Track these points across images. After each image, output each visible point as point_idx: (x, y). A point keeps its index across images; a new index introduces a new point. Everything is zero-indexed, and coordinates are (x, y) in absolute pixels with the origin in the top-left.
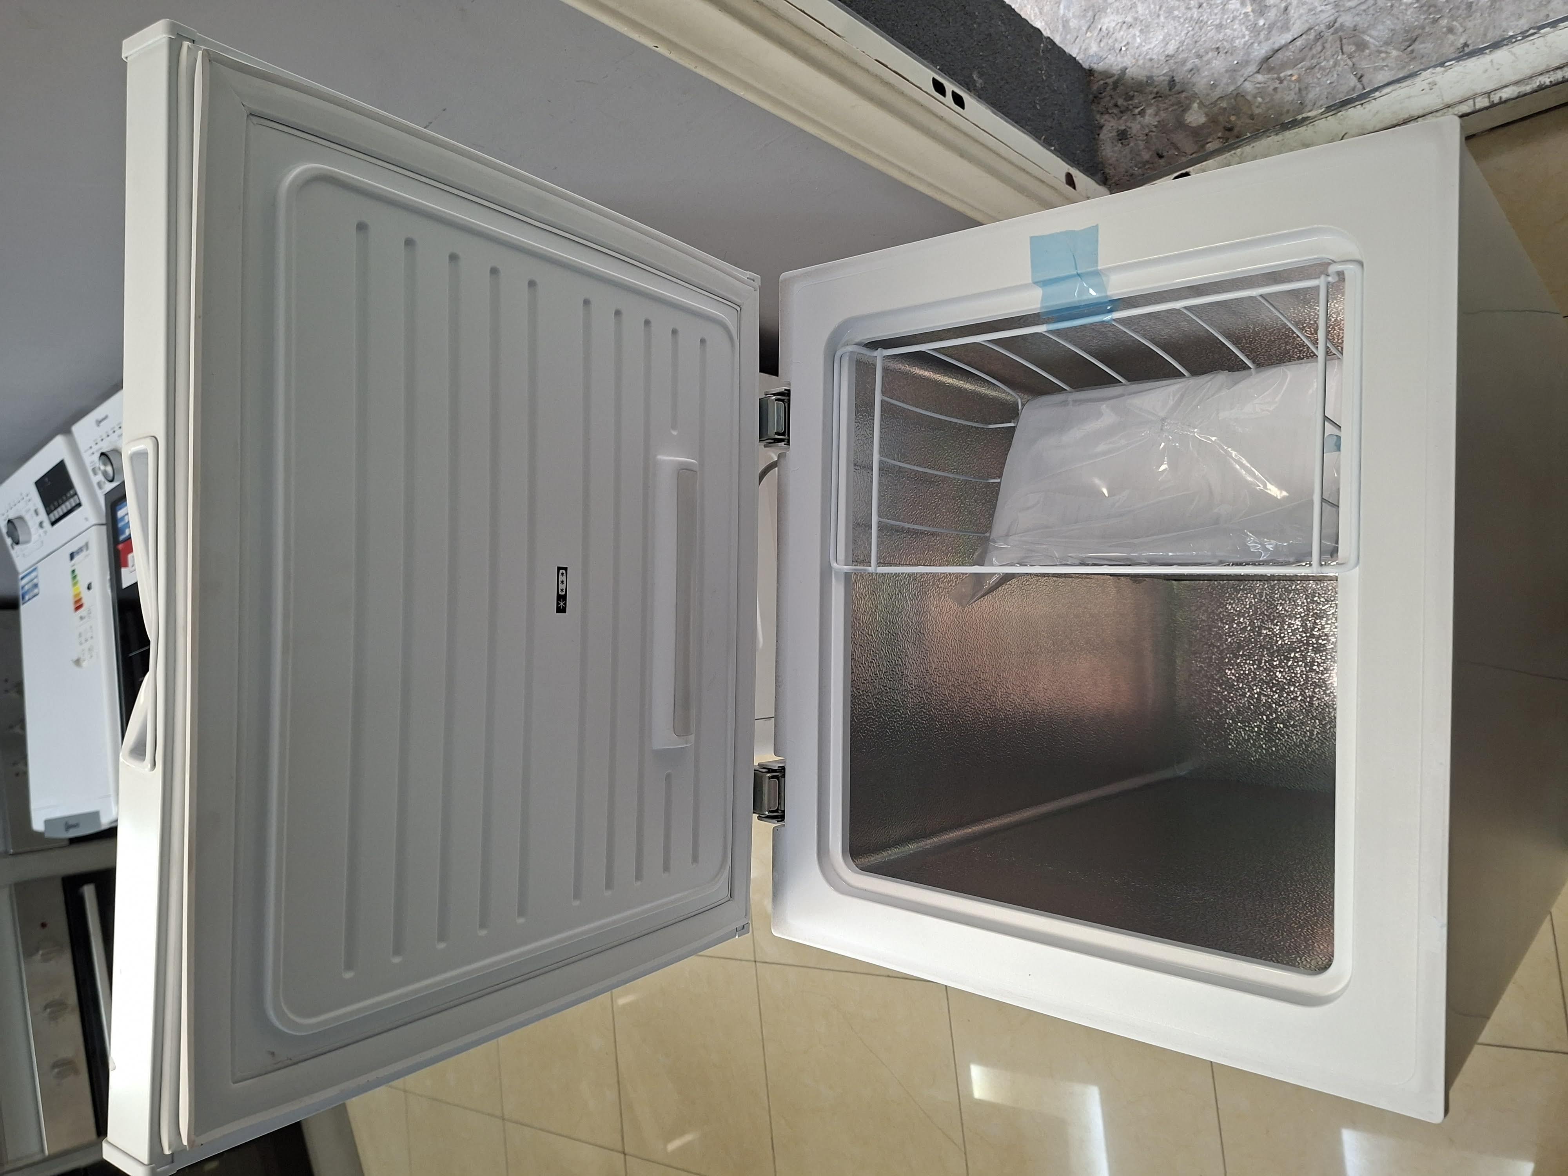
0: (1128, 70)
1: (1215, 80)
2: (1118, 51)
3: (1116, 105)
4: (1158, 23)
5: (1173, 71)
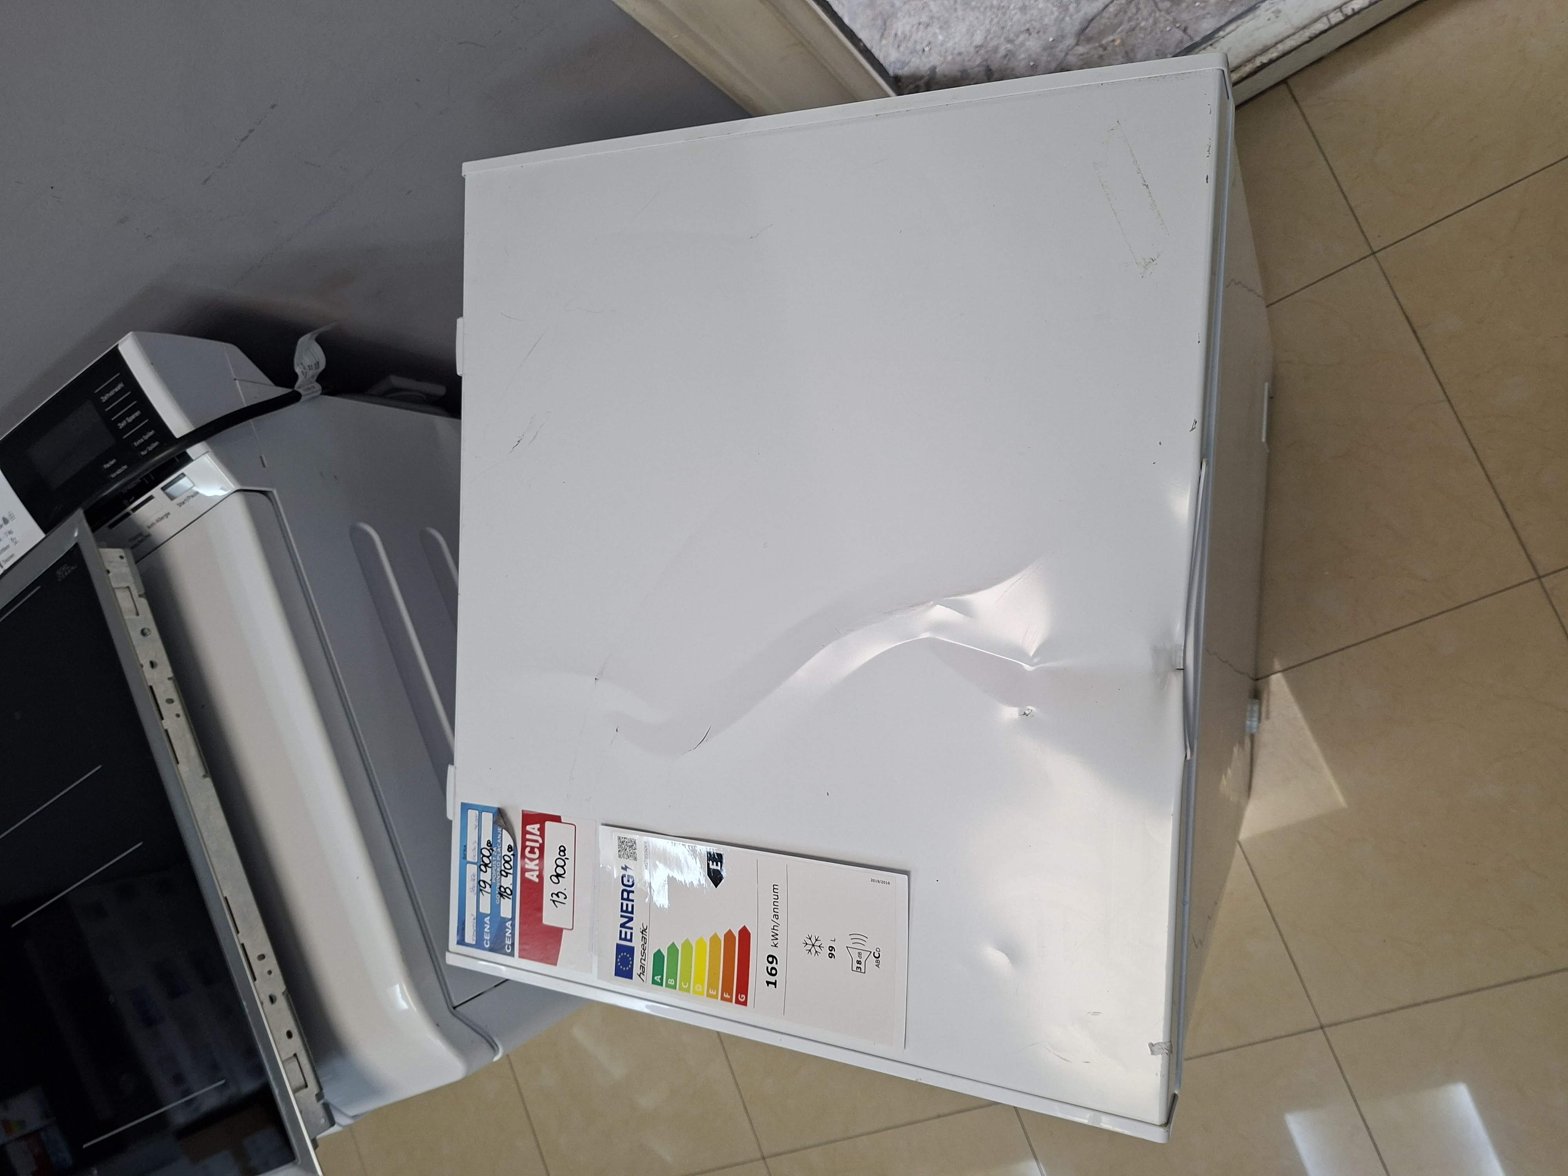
0: (937, 70)
1: (1034, 61)
2: (920, 53)
4: (957, 17)
5: (986, 60)
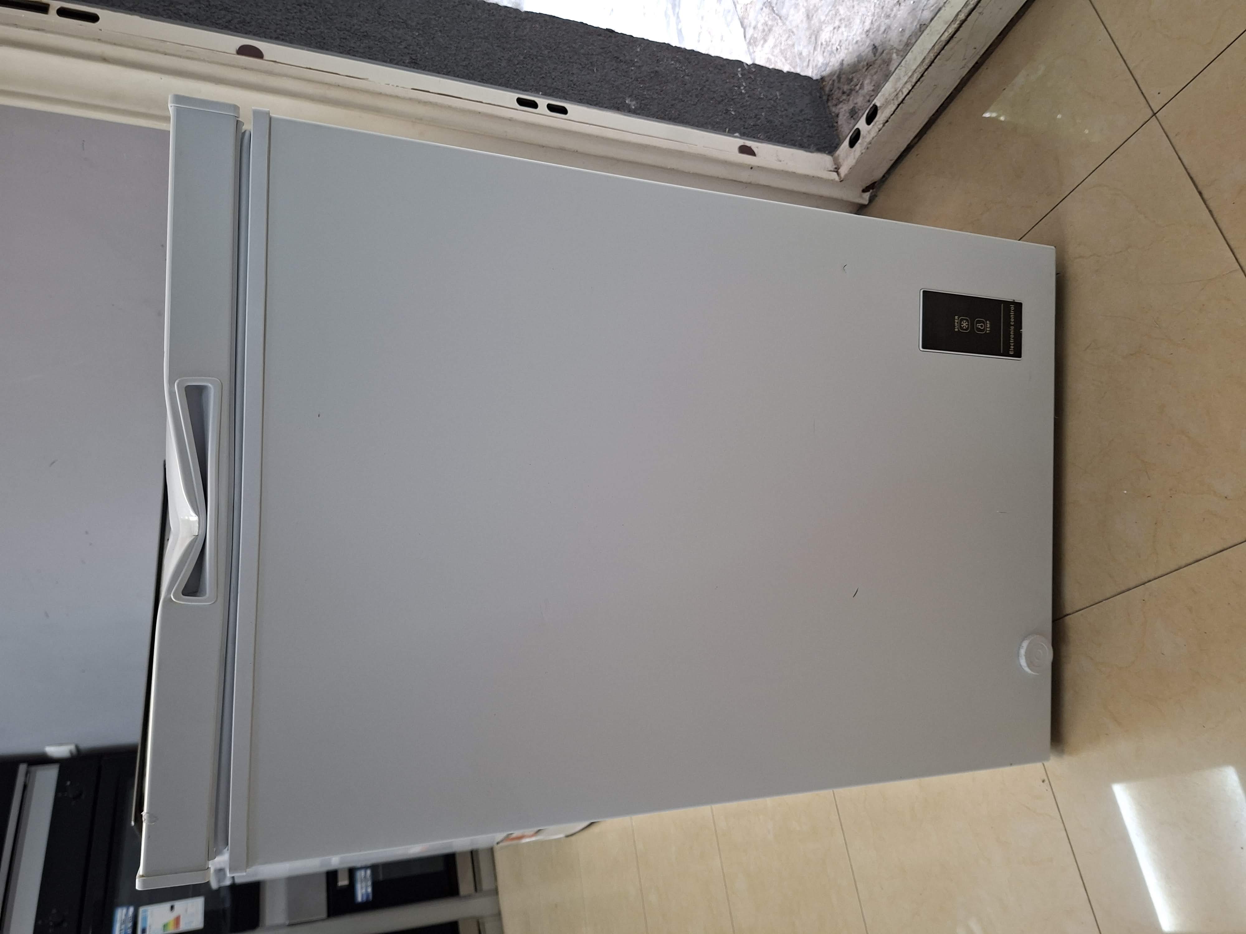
2: (835, 52)
3: (844, 93)
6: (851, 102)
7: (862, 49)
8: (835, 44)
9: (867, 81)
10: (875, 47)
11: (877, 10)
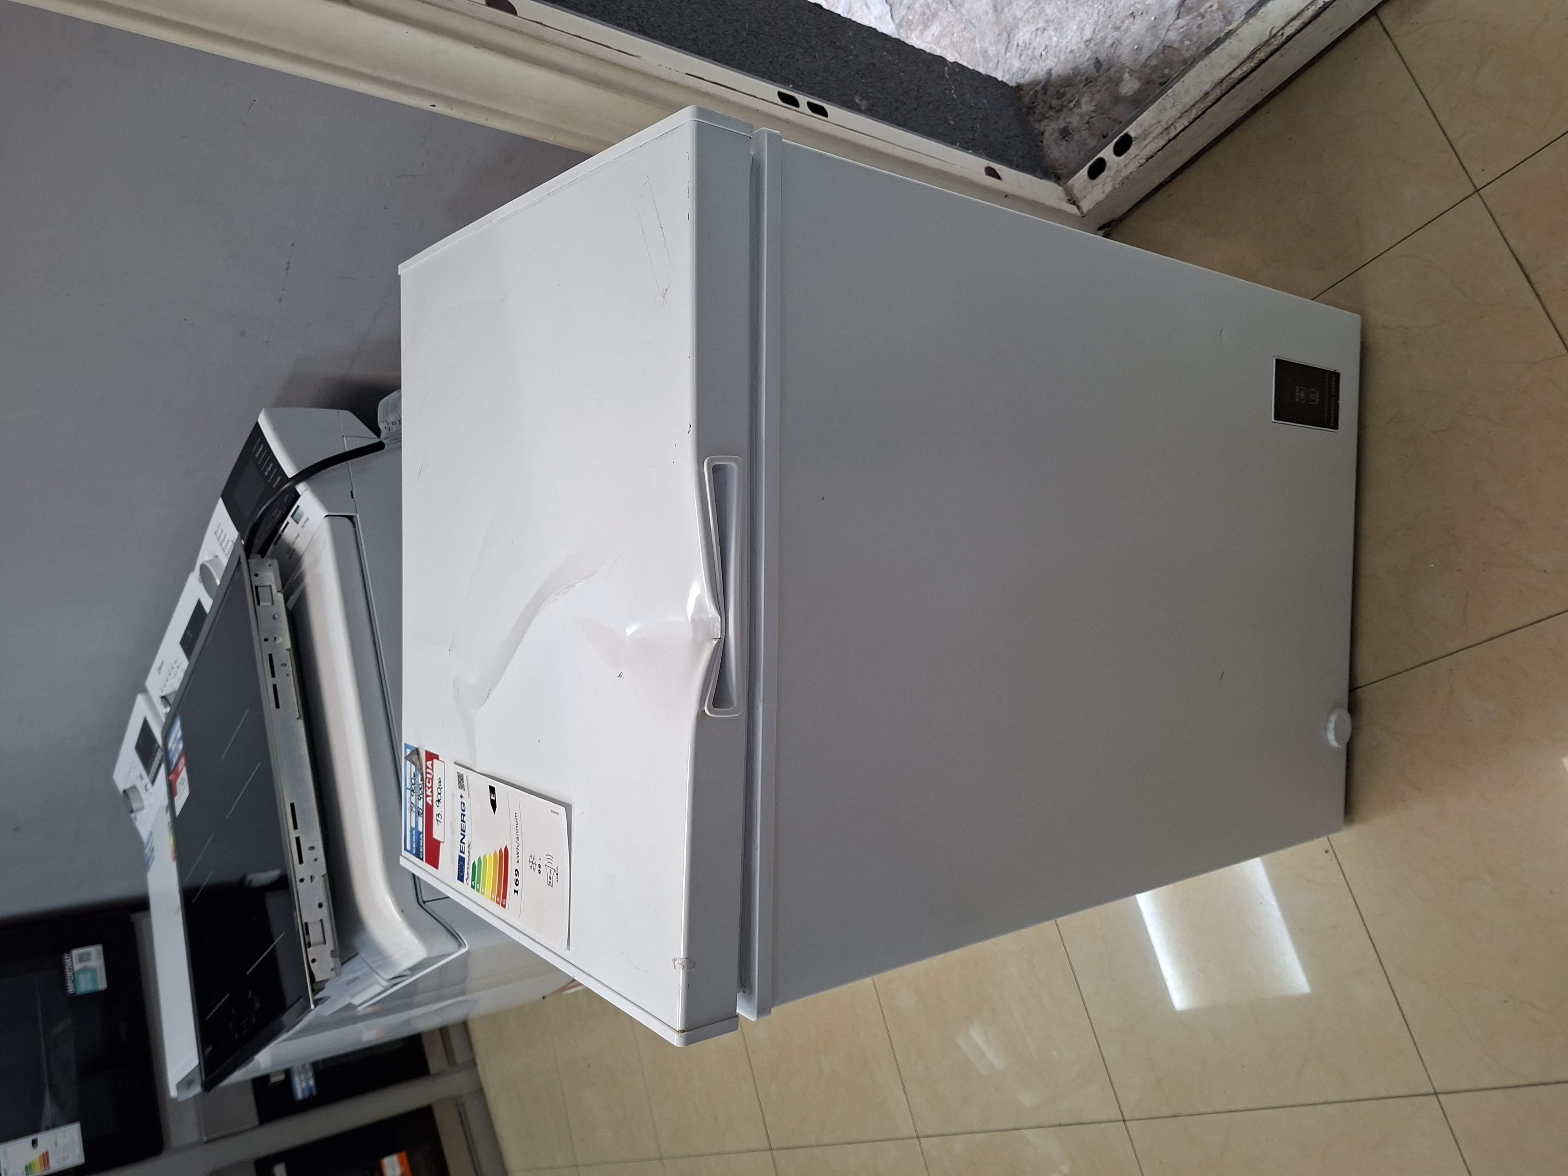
0: (1052, 72)
1: (1138, 44)
2: (1038, 58)
3: (1051, 108)
4: (1069, 16)
5: (1095, 53)
6: (1061, 120)
7: (1079, 61)
8: (1039, 48)
9: (1084, 100)
10: (1098, 63)
11: (1102, 19)
